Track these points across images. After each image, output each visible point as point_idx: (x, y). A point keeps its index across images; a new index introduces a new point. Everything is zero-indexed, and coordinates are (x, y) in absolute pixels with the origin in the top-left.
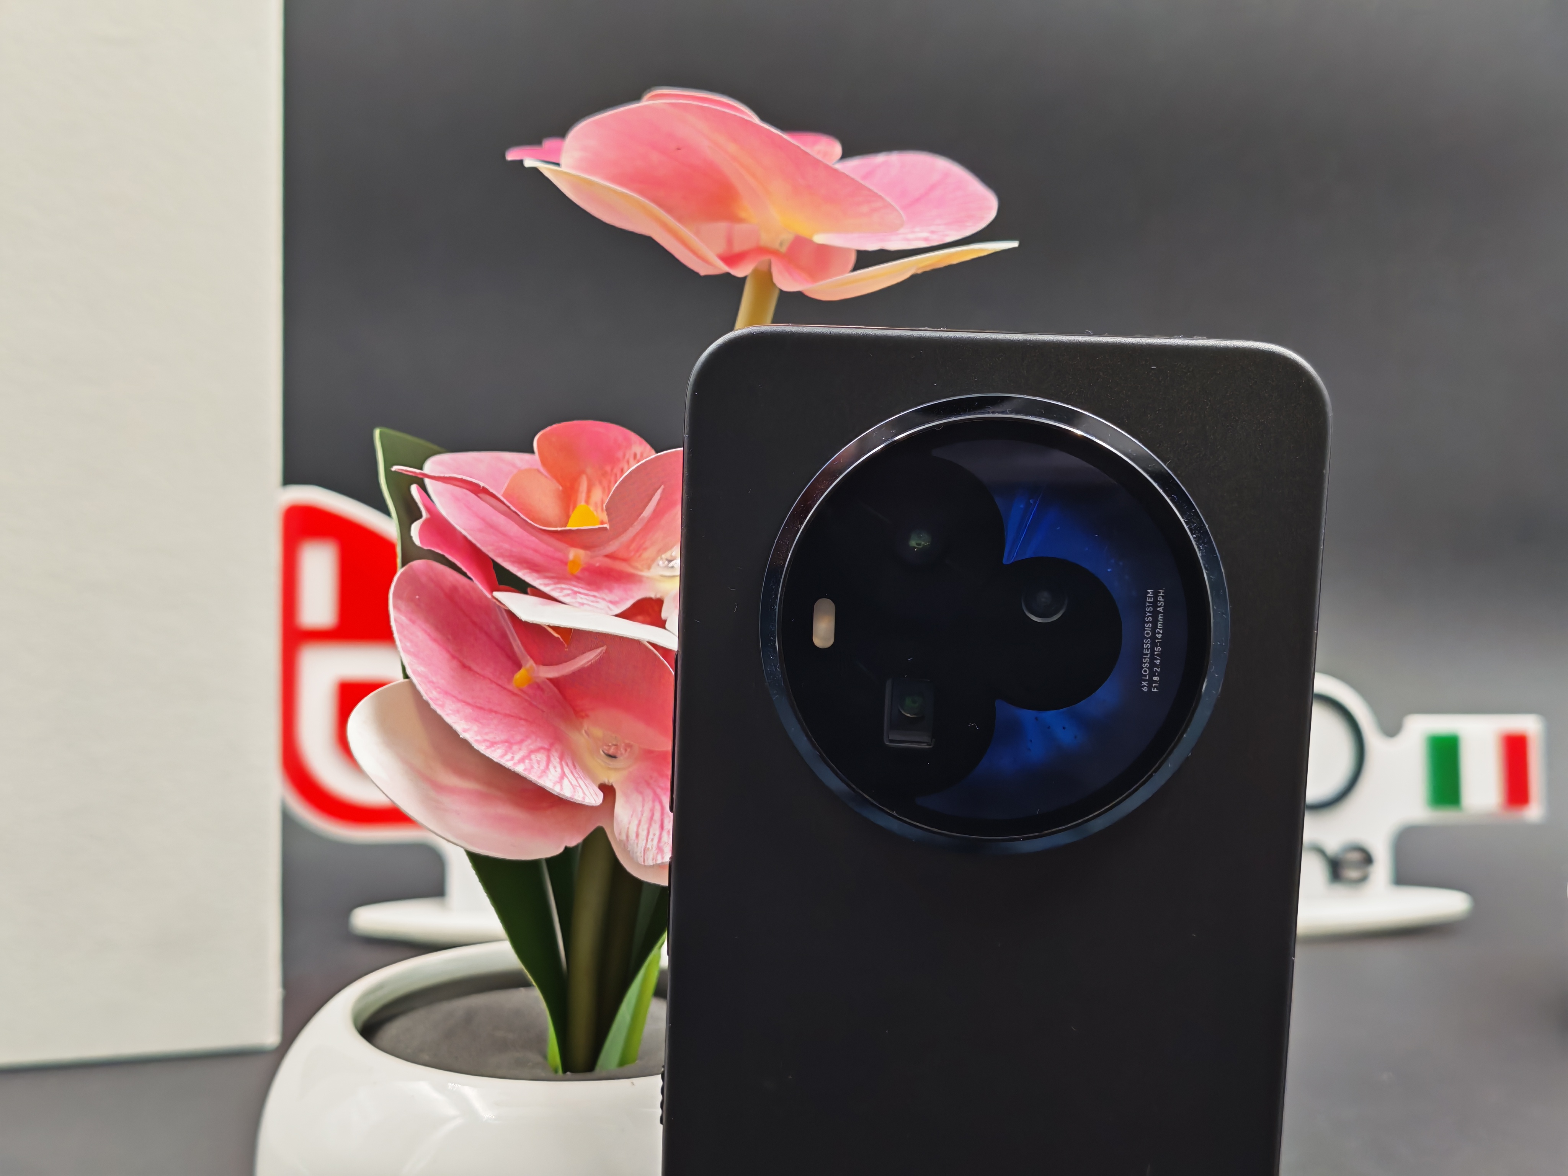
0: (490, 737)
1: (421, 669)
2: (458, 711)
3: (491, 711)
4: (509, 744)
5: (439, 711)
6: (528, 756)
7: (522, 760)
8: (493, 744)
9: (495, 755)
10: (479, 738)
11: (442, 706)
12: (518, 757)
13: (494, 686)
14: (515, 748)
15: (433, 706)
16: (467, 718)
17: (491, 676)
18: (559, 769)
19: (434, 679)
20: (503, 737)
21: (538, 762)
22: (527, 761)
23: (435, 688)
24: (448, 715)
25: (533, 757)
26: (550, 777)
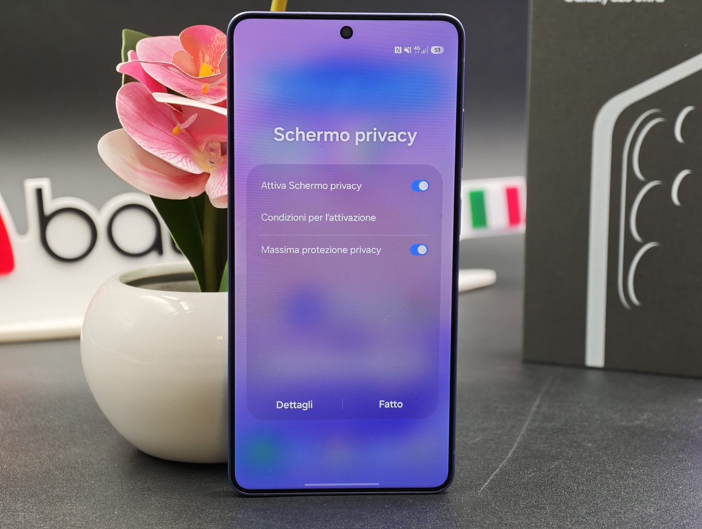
0: (152, 146)
1: (127, 121)
2: (140, 137)
3: (156, 139)
4: (159, 149)
5: (131, 135)
6: (167, 153)
7: (163, 154)
8: (151, 148)
9: (151, 151)
10: (146, 145)
11: (133, 134)
12: (161, 153)
13: (162, 132)
14: (161, 150)
15: (129, 133)
16: (142, 139)
17: (161, 129)
18: (180, 159)
19: (132, 125)
20: (157, 147)
21: (170, 156)
22: (165, 155)
23: (131, 128)
24: (134, 137)
25: (169, 154)
26: (174, 160)
